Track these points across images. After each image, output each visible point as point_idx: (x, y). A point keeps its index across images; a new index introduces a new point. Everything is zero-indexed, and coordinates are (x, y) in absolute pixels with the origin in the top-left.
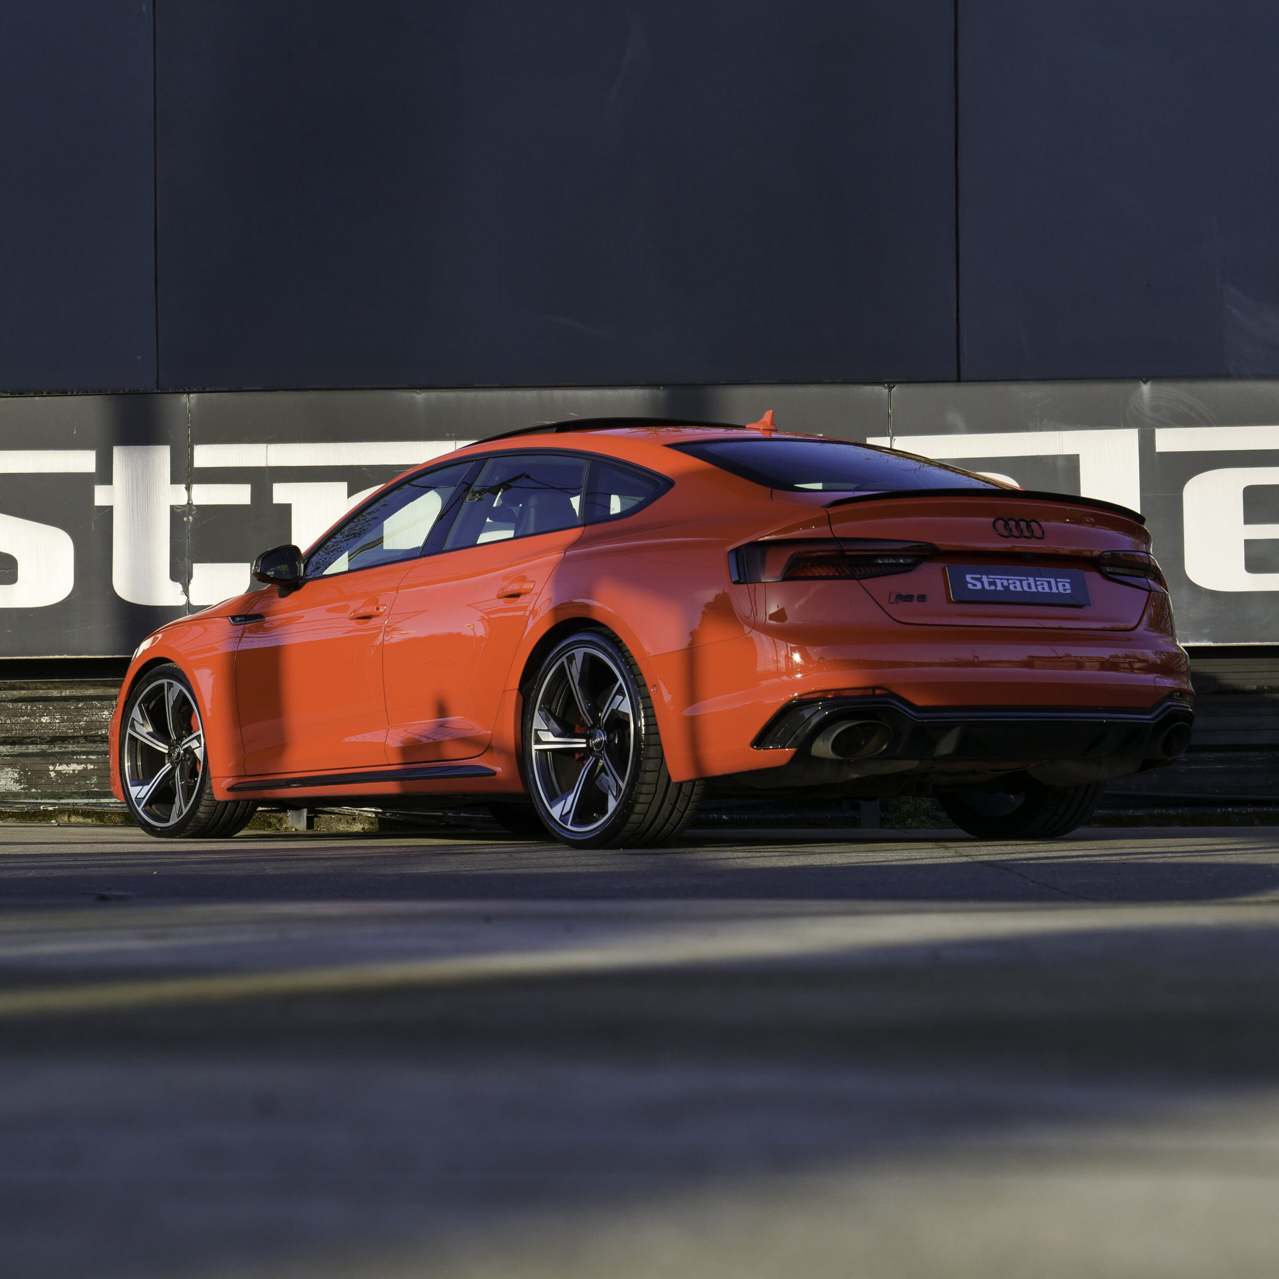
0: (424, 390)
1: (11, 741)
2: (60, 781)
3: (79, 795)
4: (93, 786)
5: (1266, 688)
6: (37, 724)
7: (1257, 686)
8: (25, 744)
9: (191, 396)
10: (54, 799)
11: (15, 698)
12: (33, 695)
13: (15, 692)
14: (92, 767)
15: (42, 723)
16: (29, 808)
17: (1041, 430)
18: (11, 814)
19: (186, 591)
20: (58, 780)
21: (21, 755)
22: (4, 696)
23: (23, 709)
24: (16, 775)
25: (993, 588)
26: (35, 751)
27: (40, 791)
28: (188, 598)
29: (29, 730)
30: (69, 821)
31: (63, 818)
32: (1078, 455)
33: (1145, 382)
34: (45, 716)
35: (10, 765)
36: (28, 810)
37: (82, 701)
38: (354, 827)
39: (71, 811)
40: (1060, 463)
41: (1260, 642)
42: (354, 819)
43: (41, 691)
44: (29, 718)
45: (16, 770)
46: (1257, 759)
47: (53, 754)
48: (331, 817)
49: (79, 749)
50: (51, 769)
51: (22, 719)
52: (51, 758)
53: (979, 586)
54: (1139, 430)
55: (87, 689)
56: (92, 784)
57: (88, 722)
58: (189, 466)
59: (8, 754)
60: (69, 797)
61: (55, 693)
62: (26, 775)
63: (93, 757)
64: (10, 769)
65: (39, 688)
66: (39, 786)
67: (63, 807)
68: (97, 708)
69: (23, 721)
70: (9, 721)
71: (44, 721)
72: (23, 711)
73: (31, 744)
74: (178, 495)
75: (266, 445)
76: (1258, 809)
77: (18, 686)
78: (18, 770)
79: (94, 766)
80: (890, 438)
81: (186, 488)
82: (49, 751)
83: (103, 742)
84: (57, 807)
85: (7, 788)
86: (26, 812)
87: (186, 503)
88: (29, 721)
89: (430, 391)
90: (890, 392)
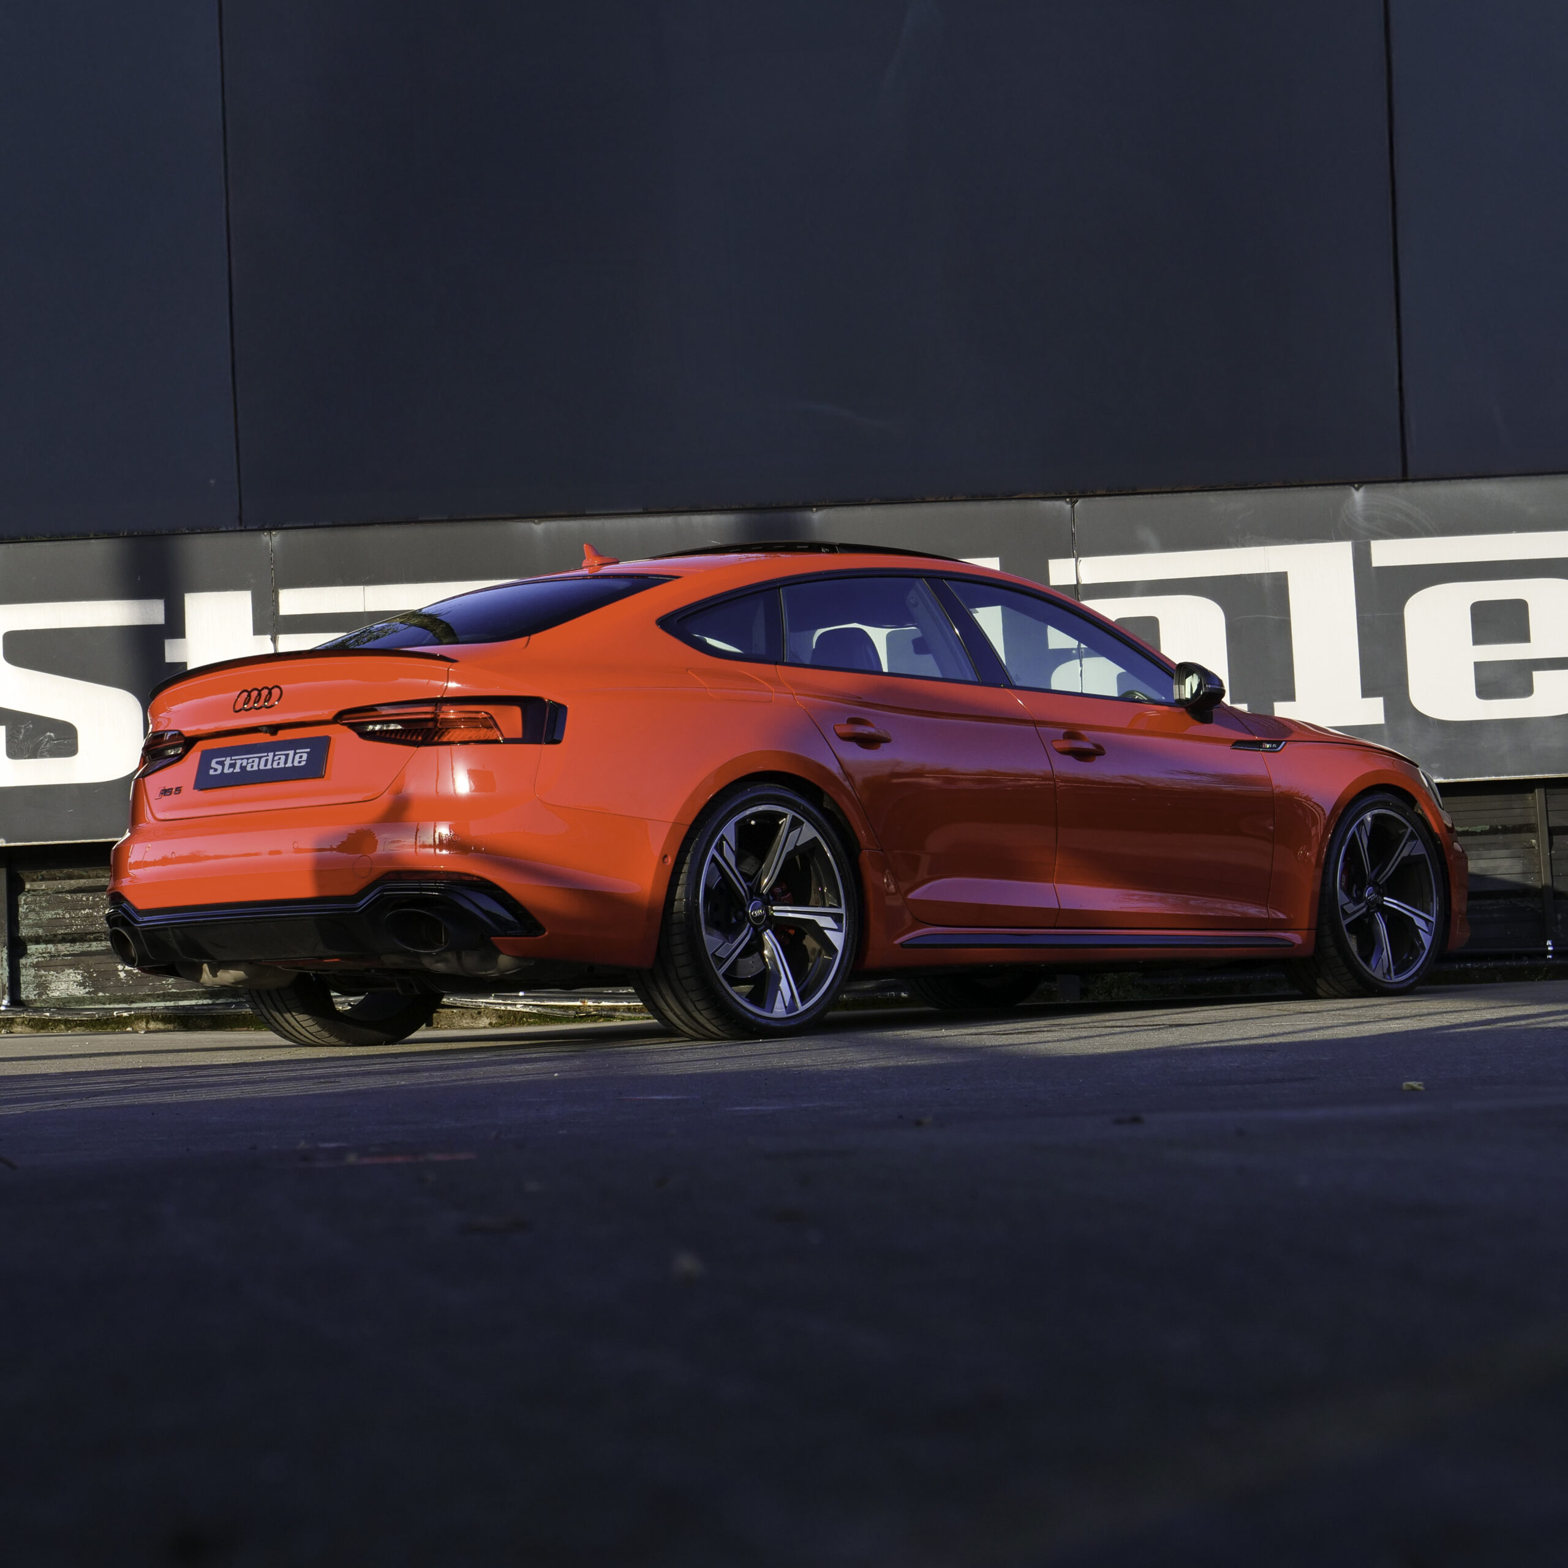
0: (543, 520)
1: (71, 938)
2: (131, 982)
3: (154, 998)
4: (170, 986)
5: (1500, 827)
6: (101, 917)
7: (1490, 826)
8: (87, 941)
9: (274, 533)
10: (124, 1003)
11: (73, 888)
12: (94, 885)
13: (72, 882)
16: (101, 1015)
17: (1243, 546)
18: (78, 1022)
20: (128, 981)
21: (83, 954)
22: (60, 886)
23: (84, 901)
24: (79, 978)
26: (99, 948)
27: (108, 995)
29: (92, 925)
30: (147, 1028)
31: (140, 1025)
32: (1286, 573)
33: (1357, 489)
35: (71, 966)
36: (99, 1017)
38: (480, 1022)
39: (149, 1016)
40: (1267, 583)
41: (1496, 776)
42: (479, 1013)
43: (103, 879)
44: (91, 911)
45: (79, 971)
48: (452, 1012)
50: (120, 969)
51: (83, 912)
54: (1352, 543)
56: (169, 984)
58: (274, 614)
59: (68, 953)
60: (142, 1000)
62: (91, 977)
64: (71, 971)
65: (100, 875)
66: (108, 989)
67: (140, 1012)
69: (85, 914)
70: (67, 916)
72: (84, 903)
73: (94, 941)
74: (263, 644)
75: (362, 587)
76: (1499, 964)
77: (76, 874)
78: (81, 972)
80: (1074, 559)
81: (271, 639)
84: (133, 1013)
85: (69, 993)
86: (97, 1020)
88: (92, 914)
89: (550, 521)
90: (1073, 507)
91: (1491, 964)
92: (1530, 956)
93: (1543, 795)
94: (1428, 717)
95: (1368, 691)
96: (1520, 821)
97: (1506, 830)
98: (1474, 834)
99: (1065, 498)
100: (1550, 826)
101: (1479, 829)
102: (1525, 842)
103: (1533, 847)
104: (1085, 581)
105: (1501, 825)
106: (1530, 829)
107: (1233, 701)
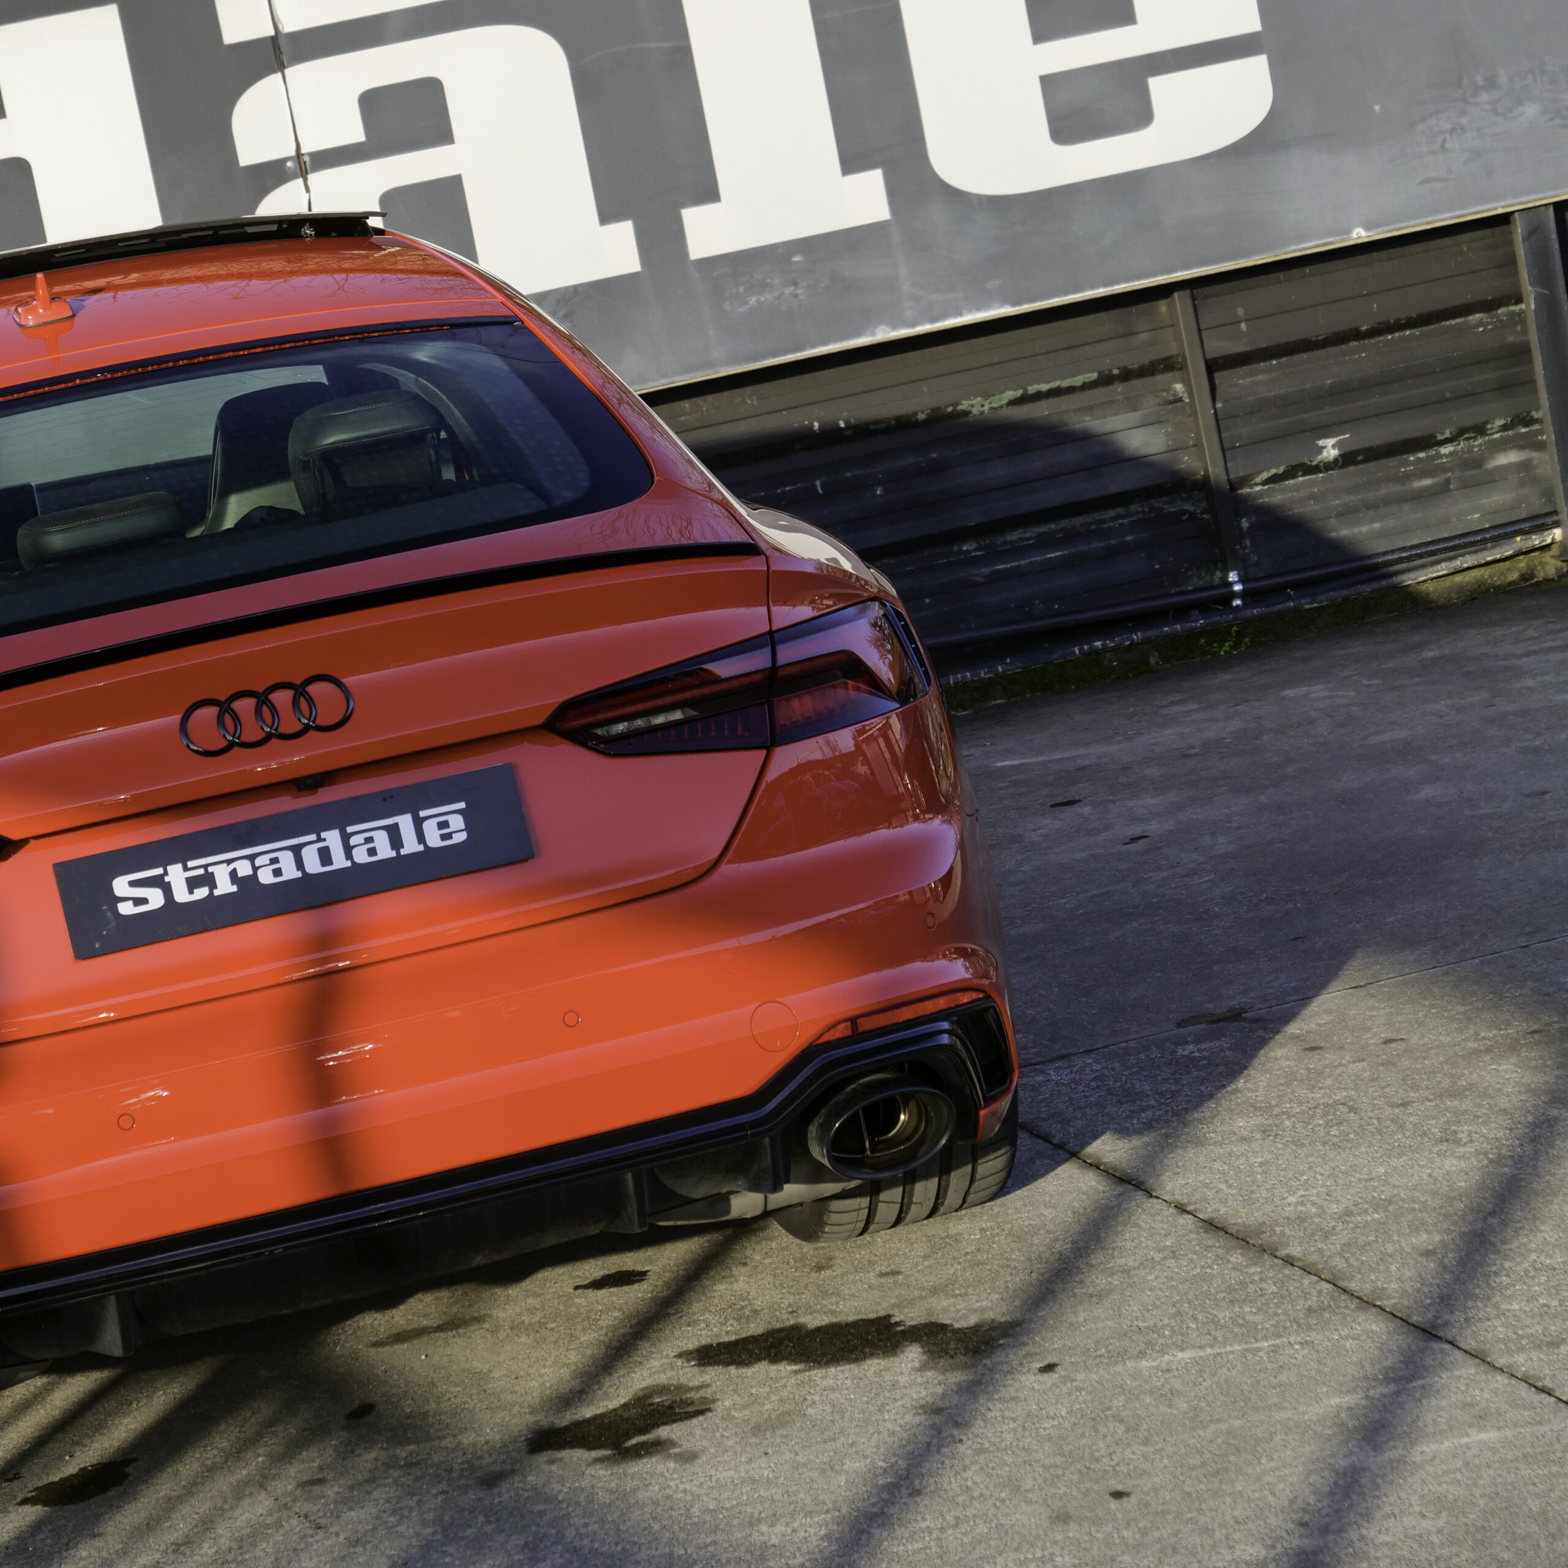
5: (1116, 372)
7: (1099, 373)
41: (1105, 285)
46: (1120, 521)
76: (1151, 633)
91: (1137, 637)
92: (1205, 607)
93: (1189, 301)
94: (969, 193)
95: (851, 163)
96: (1154, 354)
97: (1127, 375)
98: (1071, 390)
100: (1208, 356)
101: (1078, 381)
102: (1163, 391)
103: (1181, 400)
104: (290, 25)
105: (1119, 368)
106: (1170, 365)
107: (606, 217)
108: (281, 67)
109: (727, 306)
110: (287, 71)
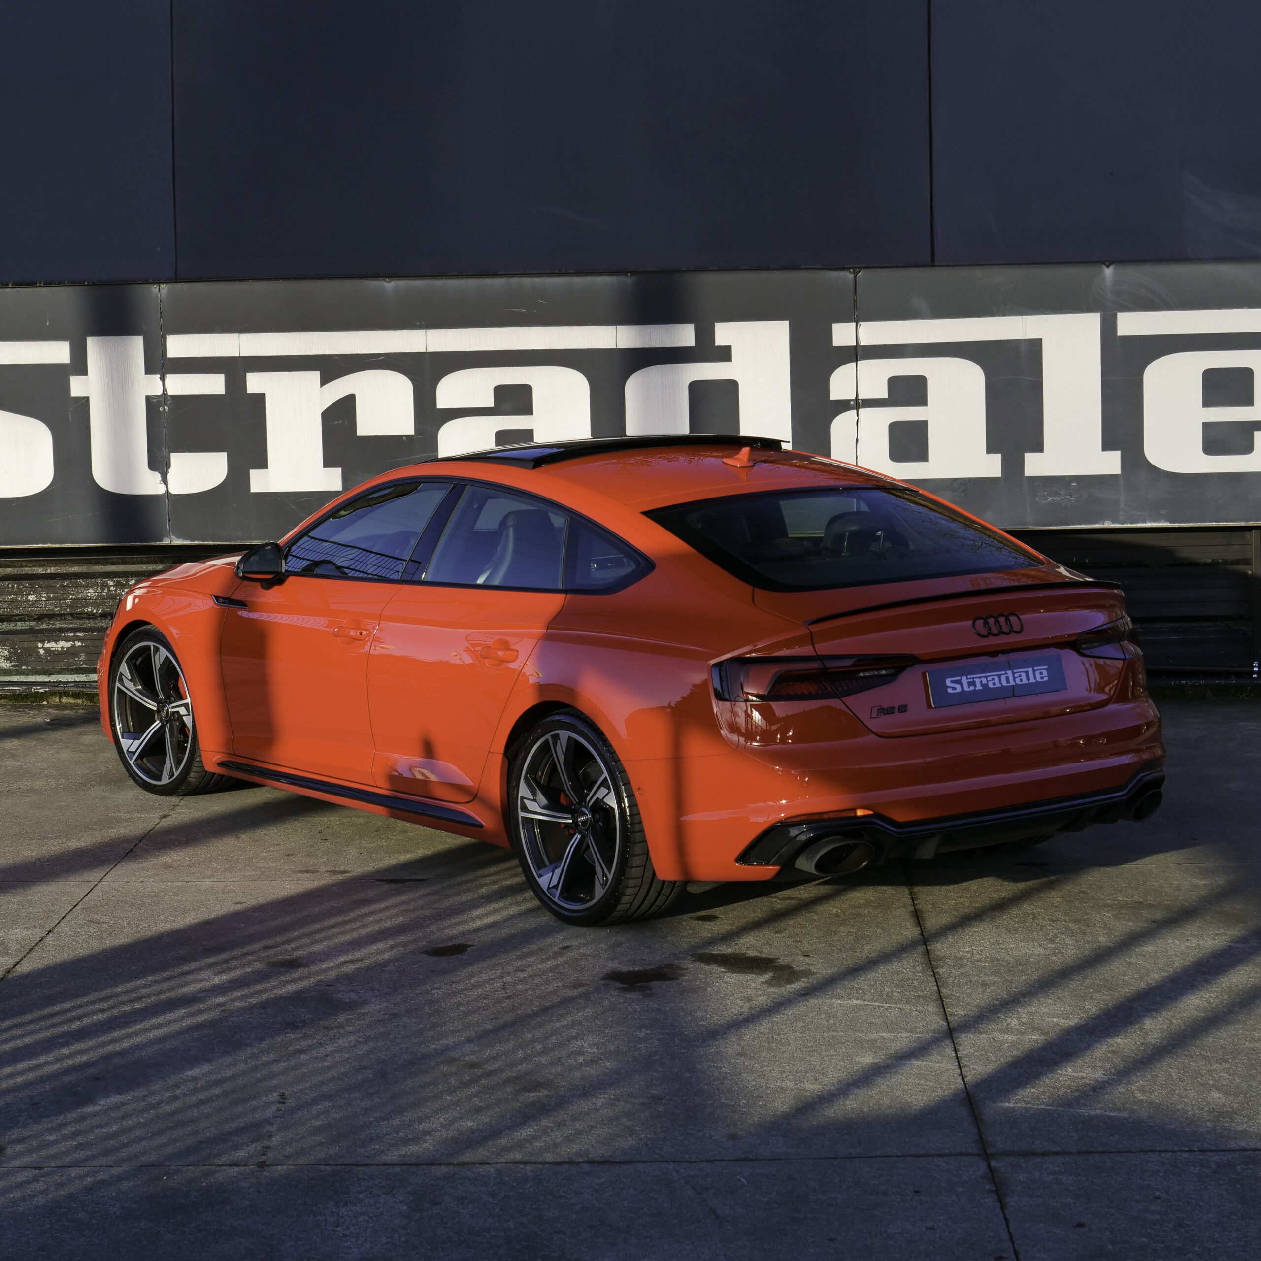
0: (393, 279)
2: (49, 658)
3: (69, 672)
4: (81, 663)
5: (1220, 561)
6: (24, 602)
7: (1212, 560)
8: (13, 621)
9: (162, 286)
10: (44, 675)
11: (1, 576)
12: (19, 573)
13: (1, 570)
14: (80, 644)
15: (29, 601)
16: (22, 690)
17: (1004, 315)
18: (3, 696)
19: (165, 481)
20: (47, 657)
21: (10, 632)
23: (10, 587)
24: (6, 653)
25: (972, 688)
26: (23, 628)
27: (30, 668)
28: (167, 487)
29: (17, 608)
30: (60, 702)
31: (54, 700)
32: (1041, 340)
33: (1108, 267)
34: (31, 594)
36: (20, 692)
37: (67, 579)
39: (61, 690)
40: (1024, 348)
41: (1215, 522)
43: (26, 569)
44: (16, 596)
45: (6, 647)
46: (1210, 628)
47: (41, 631)
49: (67, 626)
50: (40, 647)
51: (9, 597)
52: (39, 635)
53: (959, 689)
54: (1101, 315)
55: (72, 567)
56: (81, 661)
57: (74, 600)
58: (162, 356)
60: (59, 673)
61: (41, 571)
62: (16, 653)
63: (81, 635)
65: (24, 565)
66: (29, 663)
67: (53, 686)
68: (81, 586)
69: (10, 599)
71: (31, 599)
72: (10, 589)
73: (19, 621)
74: (153, 386)
75: (238, 334)
76: (1210, 682)
77: (4, 564)
78: (8, 648)
79: (82, 643)
80: (855, 323)
81: (160, 378)
82: (36, 628)
83: (89, 618)
84: (49, 687)
86: (19, 694)
87: (161, 393)
88: (16, 599)
89: (399, 280)
90: (855, 277)
91: (1202, 682)
92: (1239, 675)
93: (1258, 535)
94: (1160, 469)
95: (1107, 446)
96: (1239, 556)
97: (1226, 563)
99: (848, 269)
102: (1242, 573)
104: (864, 342)
105: (1222, 559)
106: (1247, 562)
107: (989, 451)
108: (856, 360)
109: (1038, 499)
110: (858, 362)
